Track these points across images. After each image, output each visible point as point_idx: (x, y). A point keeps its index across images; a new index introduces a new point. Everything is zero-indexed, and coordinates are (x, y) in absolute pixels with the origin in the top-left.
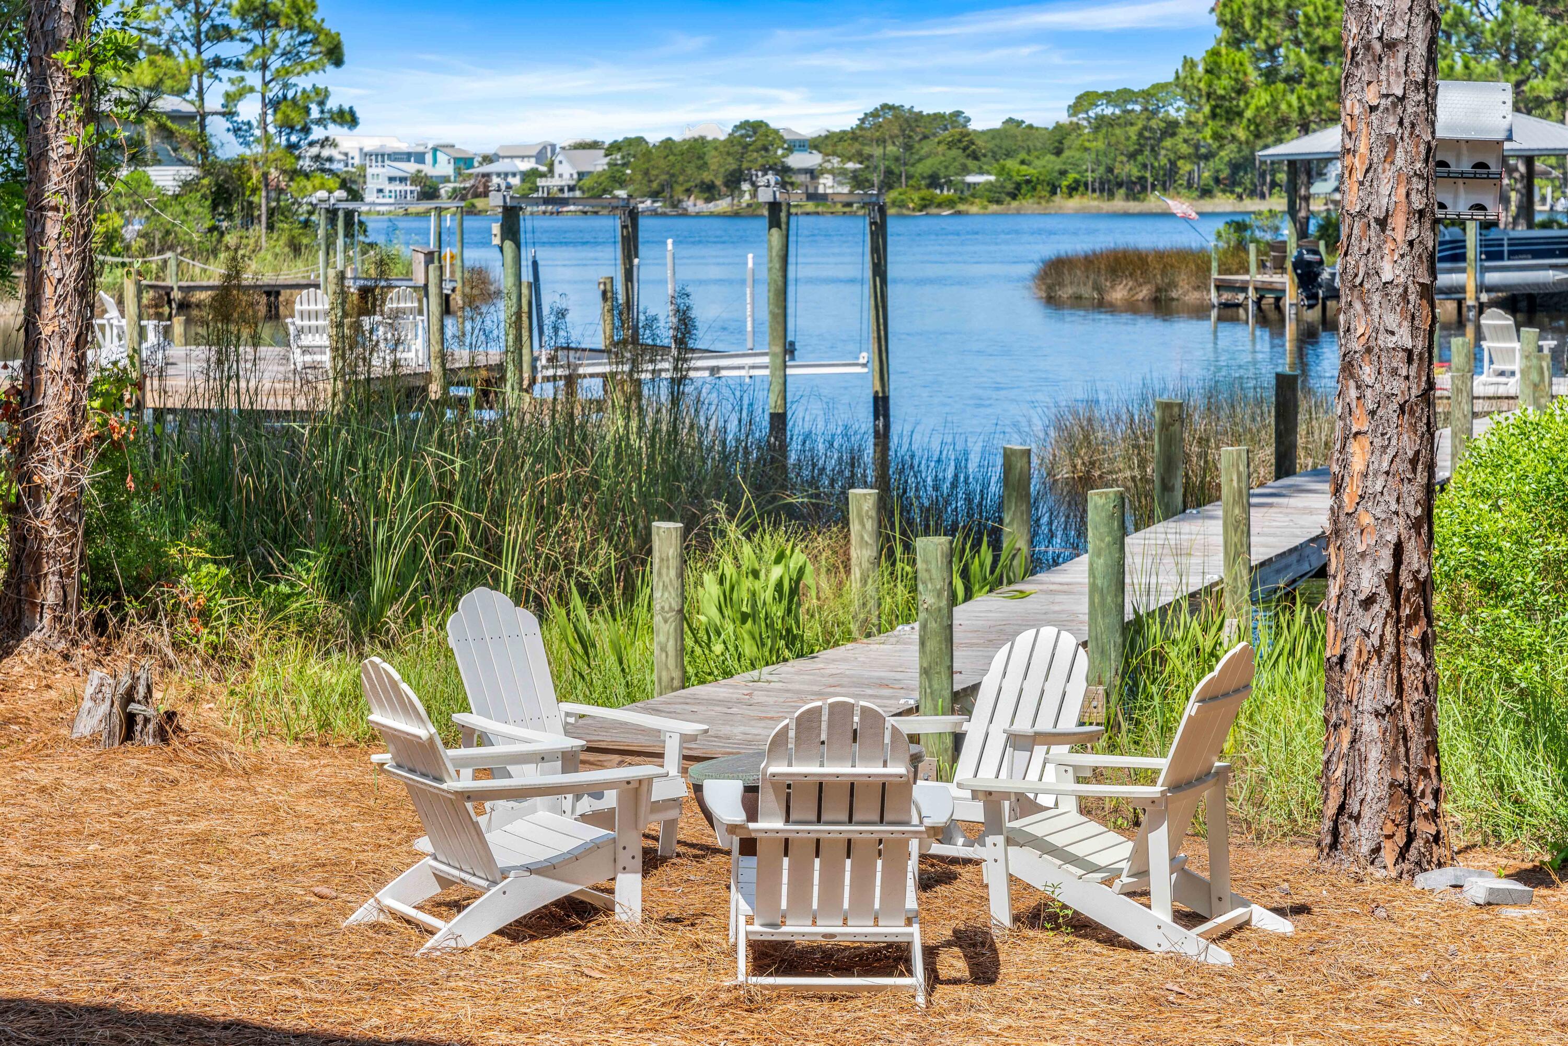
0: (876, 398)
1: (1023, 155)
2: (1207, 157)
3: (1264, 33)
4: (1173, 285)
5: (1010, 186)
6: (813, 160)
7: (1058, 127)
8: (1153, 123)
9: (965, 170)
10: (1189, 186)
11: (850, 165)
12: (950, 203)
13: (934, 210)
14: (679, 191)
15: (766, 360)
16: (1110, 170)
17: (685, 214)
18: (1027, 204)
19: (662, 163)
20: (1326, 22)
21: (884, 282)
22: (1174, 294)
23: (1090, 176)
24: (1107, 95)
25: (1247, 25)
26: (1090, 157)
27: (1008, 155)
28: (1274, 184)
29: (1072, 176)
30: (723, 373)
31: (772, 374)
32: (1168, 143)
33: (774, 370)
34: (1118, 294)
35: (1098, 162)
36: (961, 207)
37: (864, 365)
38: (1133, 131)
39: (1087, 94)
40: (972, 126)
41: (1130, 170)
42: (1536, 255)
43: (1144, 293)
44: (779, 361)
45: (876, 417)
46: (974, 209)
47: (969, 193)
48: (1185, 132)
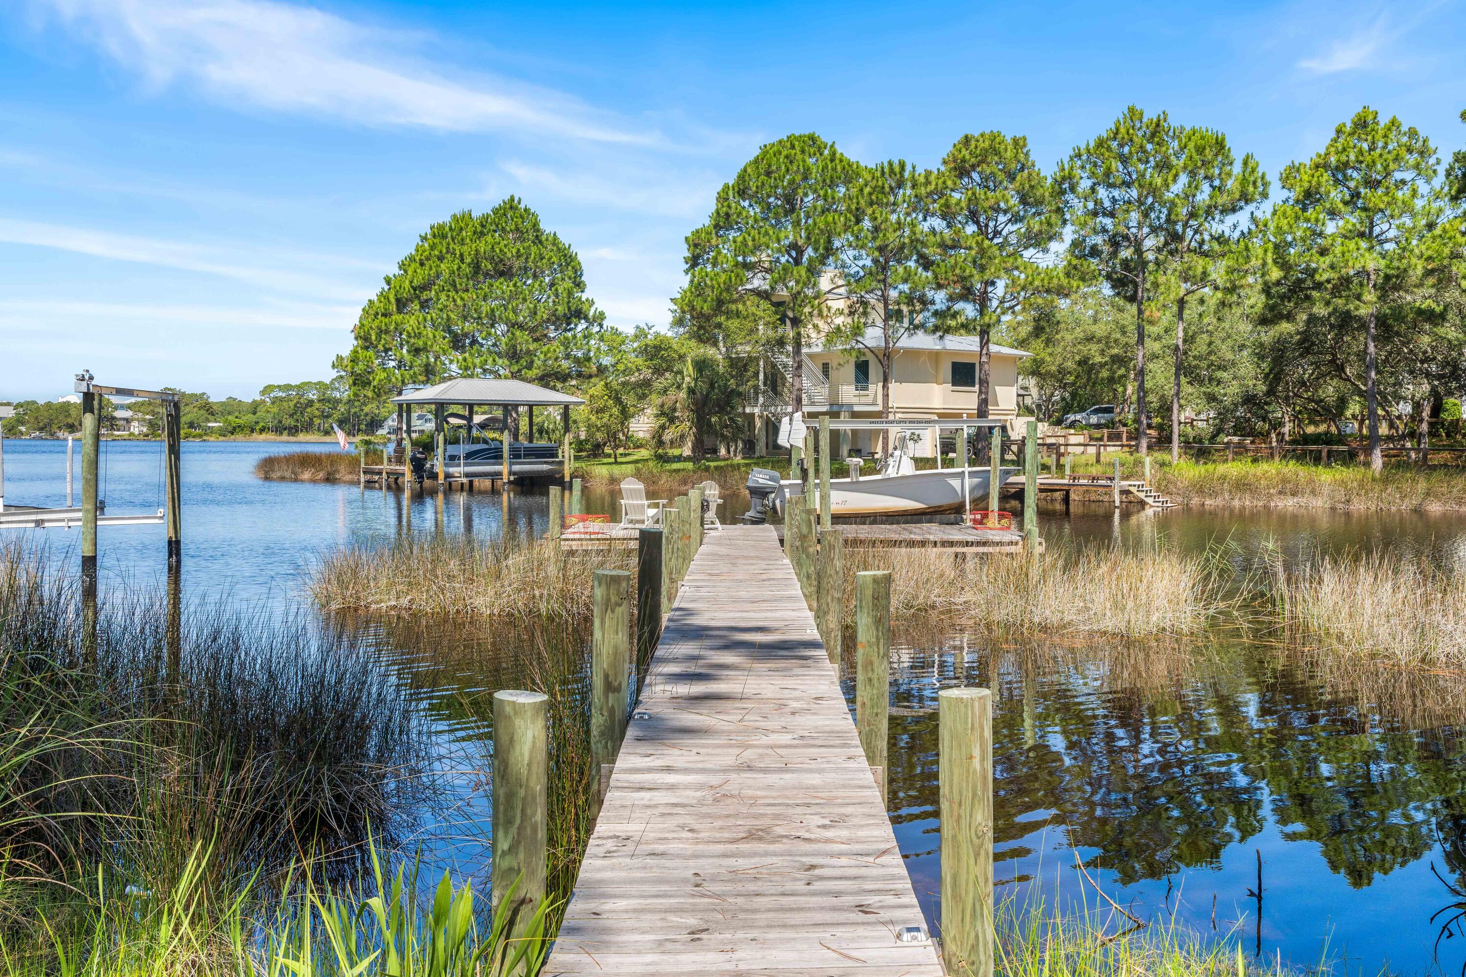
0: (170, 542)
1: (237, 414)
2: (327, 417)
3: (383, 342)
4: (337, 471)
5: (230, 429)
6: (128, 414)
7: (254, 401)
8: (302, 401)
9: (208, 420)
10: (319, 430)
11: (148, 417)
12: (200, 436)
13: (191, 439)
14: (54, 428)
15: (79, 515)
16: (280, 422)
17: (58, 439)
18: (239, 437)
19: (46, 414)
20: (419, 336)
21: (178, 458)
22: (337, 476)
23: (270, 425)
24: (279, 386)
25: (373, 337)
26: (270, 416)
27: (229, 413)
28: (359, 430)
29: (261, 424)
30: (47, 525)
31: (84, 525)
32: (309, 410)
33: (86, 522)
34: (306, 475)
35: (274, 418)
36: (205, 438)
37: (161, 518)
38: (292, 404)
39: (269, 386)
40: (210, 400)
41: (289, 422)
42: (538, 456)
43: (321, 475)
44: (91, 516)
45: (170, 556)
46: (212, 439)
47: (210, 431)
48: (317, 405)
